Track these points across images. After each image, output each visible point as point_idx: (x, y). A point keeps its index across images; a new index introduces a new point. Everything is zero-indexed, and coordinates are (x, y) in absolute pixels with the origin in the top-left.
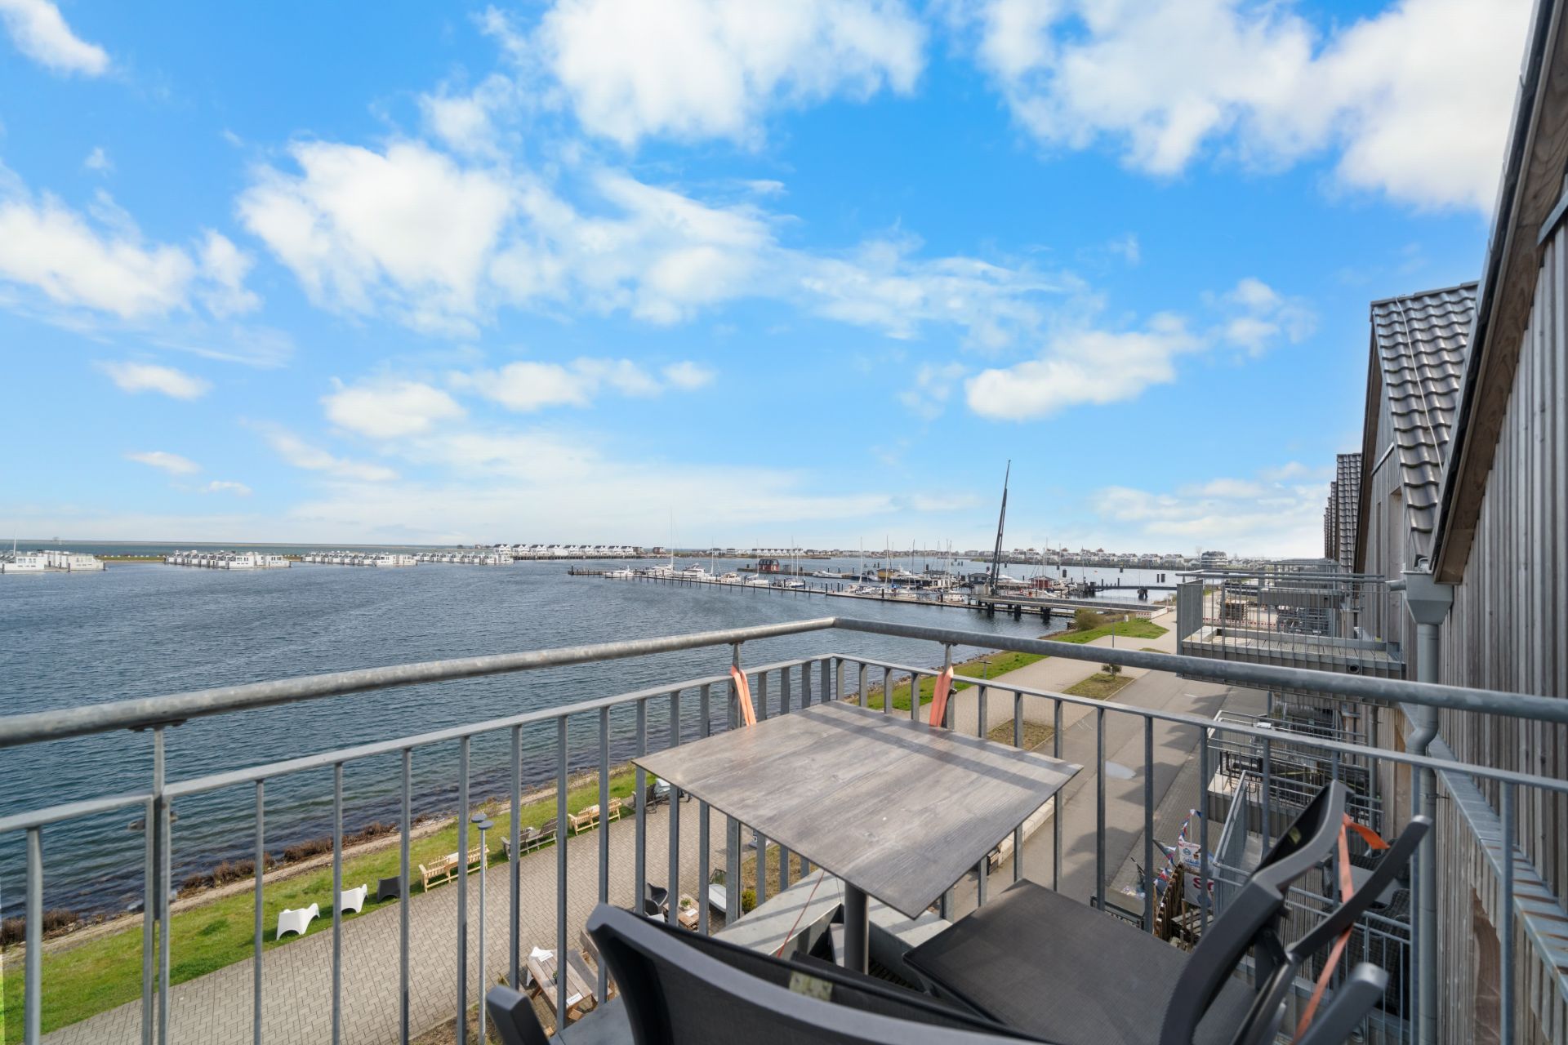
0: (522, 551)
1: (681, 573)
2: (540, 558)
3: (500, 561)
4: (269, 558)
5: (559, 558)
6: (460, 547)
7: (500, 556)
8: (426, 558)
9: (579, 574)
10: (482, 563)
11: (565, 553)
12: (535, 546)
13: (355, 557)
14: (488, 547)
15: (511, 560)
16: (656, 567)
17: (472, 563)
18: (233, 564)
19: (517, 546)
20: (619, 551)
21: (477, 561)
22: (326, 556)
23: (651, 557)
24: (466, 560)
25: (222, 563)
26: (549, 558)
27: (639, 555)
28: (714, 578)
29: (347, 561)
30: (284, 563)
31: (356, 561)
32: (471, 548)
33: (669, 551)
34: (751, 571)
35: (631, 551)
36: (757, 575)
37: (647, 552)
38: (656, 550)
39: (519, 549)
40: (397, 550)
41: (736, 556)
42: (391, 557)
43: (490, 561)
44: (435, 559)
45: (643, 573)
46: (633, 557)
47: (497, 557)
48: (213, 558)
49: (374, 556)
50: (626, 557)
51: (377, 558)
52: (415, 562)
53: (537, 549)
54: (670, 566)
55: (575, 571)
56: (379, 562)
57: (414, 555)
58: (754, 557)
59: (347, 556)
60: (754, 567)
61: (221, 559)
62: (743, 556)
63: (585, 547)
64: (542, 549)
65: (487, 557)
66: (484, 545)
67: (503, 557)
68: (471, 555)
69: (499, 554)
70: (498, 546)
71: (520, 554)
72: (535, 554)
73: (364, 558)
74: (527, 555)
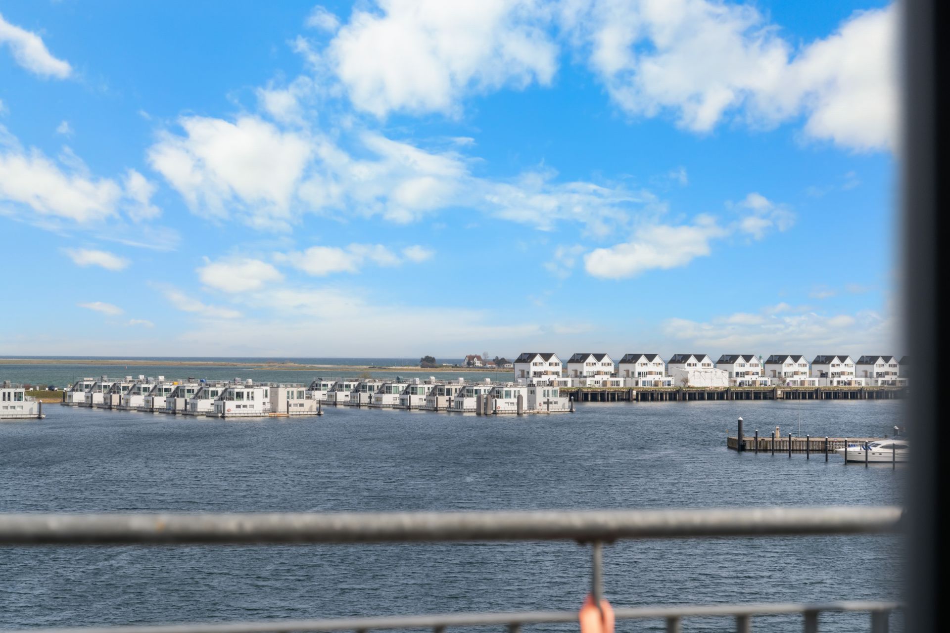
0: (595, 374)
2: (645, 396)
3: (532, 404)
6: (429, 362)
8: (342, 396)
9: (760, 448)
10: (484, 409)
12: (632, 359)
13: (178, 392)
14: (500, 362)
15: (562, 404)
17: (458, 409)
19: (581, 358)
21: (470, 403)
22: (115, 389)
24: (442, 401)
26: (673, 396)
29: (160, 402)
30: (28, 407)
31: (180, 404)
32: (456, 364)
39: (586, 368)
42: (258, 392)
43: (504, 405)
44: (364, 397)
47: (524, 392)
51: (227, 395)
52: (315, 406)
53: (638, 368)
55: (748, 437)
56: (230, 406)
57: (314, 387)
59: (158, 390)
64: (651, 367)
65: (497, 394)
66: (492, 356)
67: (539, 391)
68: (455, 387)
69: (531, 385)
70: (527, 358)
71: (589, 382)
72: (631, 383)
73: (197, 396)
74: (609, 388)
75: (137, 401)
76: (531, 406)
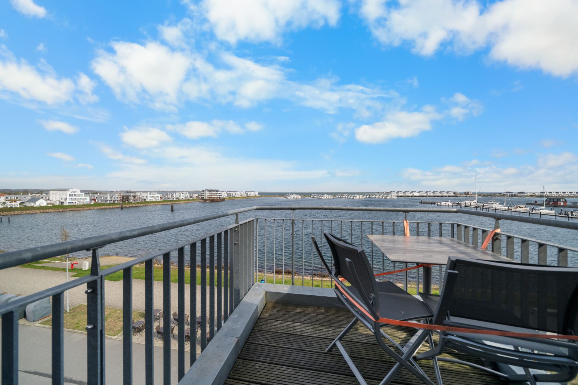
0: (400, 194)
1: (482, 204)
2: (407, 196)
3: (392, 197)
4: (329, 196)
5: (415, 196)
6: (378, 192)
7: (392, 196)
8: (367, 196)
9: (424, 203)
11: (418, 194)
12: (406, 192)
13: (348, 196)
14: (387, 192)
15: (396, 197)
16: (466, 201)
17: (382, 198)
18: (322, 198)
19: (398, 192)
20: (445, 194)
21: (384, 197)
22: (342, 196)
23: (463, 196)
24: (380, 197)
25: (320, 197)
26: (411, 197)
27: (456, 195)
28: (507, 208)
29: (346, 197)
30: (332, 197)
31: (349, 197)
32: (382, 193)
33: (474, 194)
34: (539, 205)
35: (452, 194)
36: (544, 207)
37: (461, 194)
38: (467, 193)
39: (399, 193)
40: (359, 194)
41: (525, 196)
42: (358, 196)
43: (388, 198)
44: (370, 197)
45: (458, 204)
46: (453, 196)
47: (391, 196)
48: (319, 196)
49: (353, 196)
50: (449, 196)
52: (364, 198)
53: (406, 193)
54: (475, 201)
55: (422, 202)
56: (354, 197)
57: (364, 195)
58: (542, 196)
60: (542, 203)
61: (320, 196)
62: (531, 196)
63: (427, 192)
64: (408, 193)
65: (387, 196)
66: (386, 192)
67: (393, 196)
68: (382, 195)
69: (392, 195)
70: (391, 192)
71: (400, 195)
72: (405, 195)
73: (351, 196)
74: (402, 195)
75: (344, 197)
76: (392, 198)
